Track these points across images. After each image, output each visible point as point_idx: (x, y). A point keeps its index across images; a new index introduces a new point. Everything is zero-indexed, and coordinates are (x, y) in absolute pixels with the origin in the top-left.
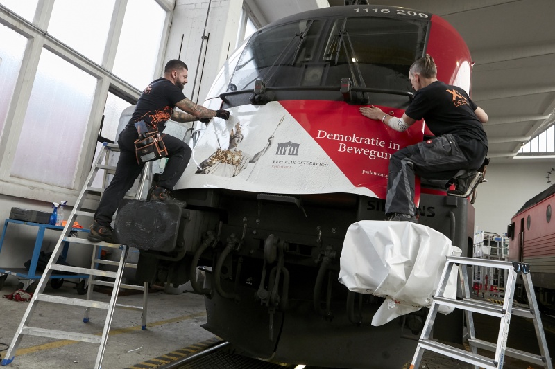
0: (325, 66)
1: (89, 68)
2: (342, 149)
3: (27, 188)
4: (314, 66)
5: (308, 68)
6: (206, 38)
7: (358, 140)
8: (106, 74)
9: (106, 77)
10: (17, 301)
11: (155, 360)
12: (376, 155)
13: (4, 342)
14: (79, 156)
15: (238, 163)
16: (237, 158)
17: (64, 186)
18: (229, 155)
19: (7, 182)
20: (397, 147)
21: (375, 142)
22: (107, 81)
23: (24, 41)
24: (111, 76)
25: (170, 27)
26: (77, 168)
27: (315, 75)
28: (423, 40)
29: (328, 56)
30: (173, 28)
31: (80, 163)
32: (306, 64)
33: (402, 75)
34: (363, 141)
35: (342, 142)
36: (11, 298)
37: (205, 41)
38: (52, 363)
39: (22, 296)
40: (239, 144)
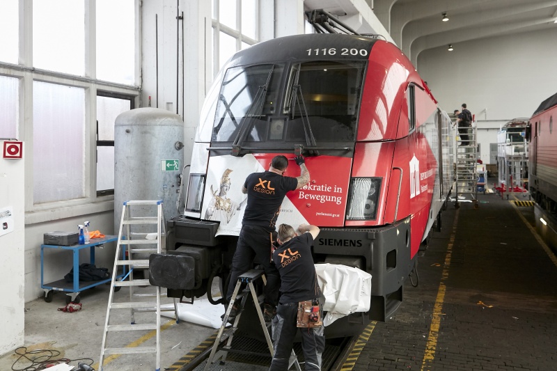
0: (285, 119)
1: (76, 83)
2: (302, 196)
3: (50, 212)
4: (277, 119)
5: (273, 121)
6: (180, 18)
7: (312, 187)
8: (91, 82)
9: (92, 85)
10: (71, 312)
11: (192, 352)
12: (325, 199)
13: (88, 357)
14: (84, 166)
15: (229, 210)
16: (227, 205)
17: (77, 197)
18: (221, 202)
19: (33, 212)
20: (340, 190)
21: (324, 189)
22: (94, 88)
23: (16, 81)
24: (97, 82)
25: (141, 6)
26: (84, 177)
27: (279, 126)
28: (360, 86)
29: (287, 109)
30: (144, 7)
31: (86, 172)
32: (271, 117)
33: (343, 125)
34: (316, 188)
35: (301, 190)
36: (65, 310)
37: (180, 21)
38: (127, 368)
39: (74, 308)
40: (227, 192)
